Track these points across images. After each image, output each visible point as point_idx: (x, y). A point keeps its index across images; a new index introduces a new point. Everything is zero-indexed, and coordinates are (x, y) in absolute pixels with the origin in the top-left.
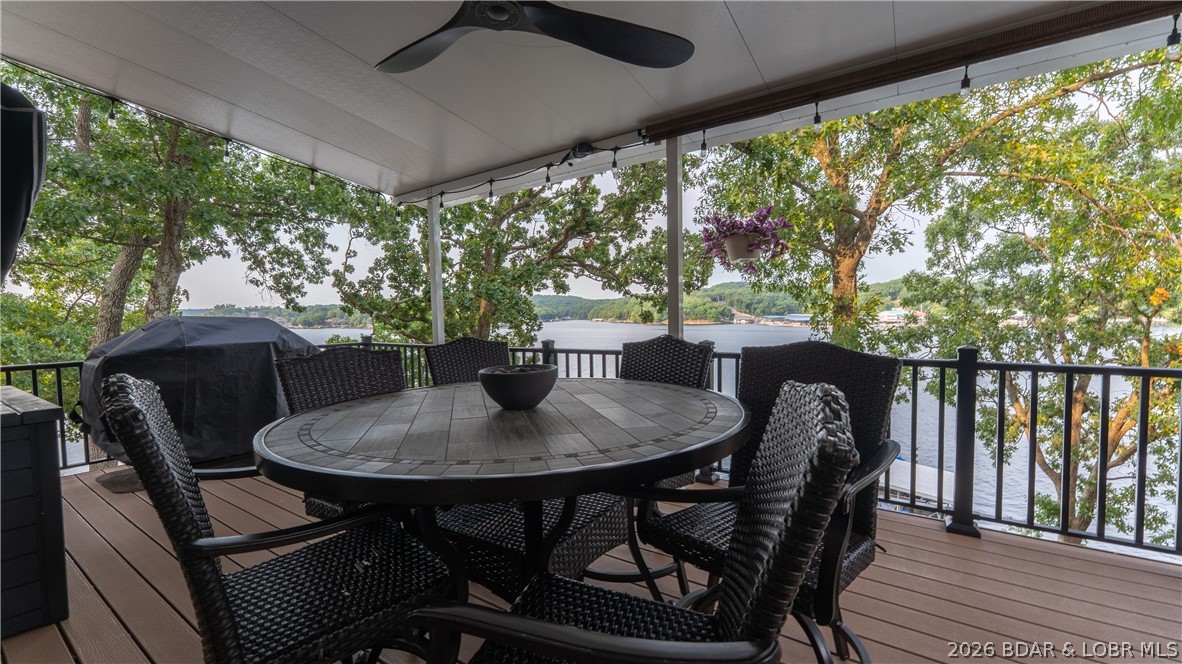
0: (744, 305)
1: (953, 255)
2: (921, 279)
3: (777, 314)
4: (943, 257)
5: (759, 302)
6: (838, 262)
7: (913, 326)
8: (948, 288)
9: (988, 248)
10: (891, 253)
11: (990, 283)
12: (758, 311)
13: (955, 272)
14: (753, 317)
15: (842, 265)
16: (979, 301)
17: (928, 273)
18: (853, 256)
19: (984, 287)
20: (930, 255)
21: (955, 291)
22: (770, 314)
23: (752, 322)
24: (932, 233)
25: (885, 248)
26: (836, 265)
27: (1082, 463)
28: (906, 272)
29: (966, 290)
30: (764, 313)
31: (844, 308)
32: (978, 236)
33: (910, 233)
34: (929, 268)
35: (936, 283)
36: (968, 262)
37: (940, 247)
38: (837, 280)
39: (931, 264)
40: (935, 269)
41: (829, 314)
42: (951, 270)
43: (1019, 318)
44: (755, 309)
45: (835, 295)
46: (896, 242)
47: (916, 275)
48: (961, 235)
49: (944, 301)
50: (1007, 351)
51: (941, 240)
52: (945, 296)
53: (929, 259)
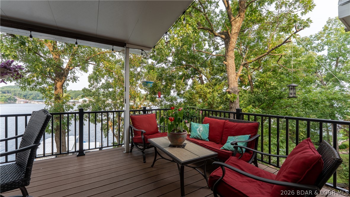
0: (22, 96)
1: (95, 84)
2: (87, 90)
3: (40, 99)
4: (93, 85)
5: (30, 95)
6: (56, 83)
7: (85, 103)
8: (94, 93)
9: (103, 84)
10: (73, 82)
11: (104, 92)
12: (30, 98)
13: (96, 89)
14: (27, 101)
15: (58, 84)
16: (101, 97)
17: (89, 89)
18: (61, 82)
19: (102, 93)
20: (89, 84)
21: (96, 94)
22: (36, 99)
23: (27, 102)
24: (90, 78)
25: (71, 80)
26: (55, 84)
27: (121, 132)
28: (83, 88)
29: (98, 94)
30: (33, 99)
31: (58, 98)
32: (101, 81)
33: (79, 77)
34: (89, 87)
35: (91, 91)
36: (98, 86)
37: (92, 82)
38: (56, 89)
39: (90, 86)
40: (91, 88)
41: (53, 99)
42: (95, 88)
43: (110, 101)
44: (28, 97)
45: (55, 93)
46: (75, 79)
47: (86, 89)
48: (96, 79)
49: (93, 97)
50: (107, 109)
51: (92, 80)
52: (93, 95)
53: (89, 85)
